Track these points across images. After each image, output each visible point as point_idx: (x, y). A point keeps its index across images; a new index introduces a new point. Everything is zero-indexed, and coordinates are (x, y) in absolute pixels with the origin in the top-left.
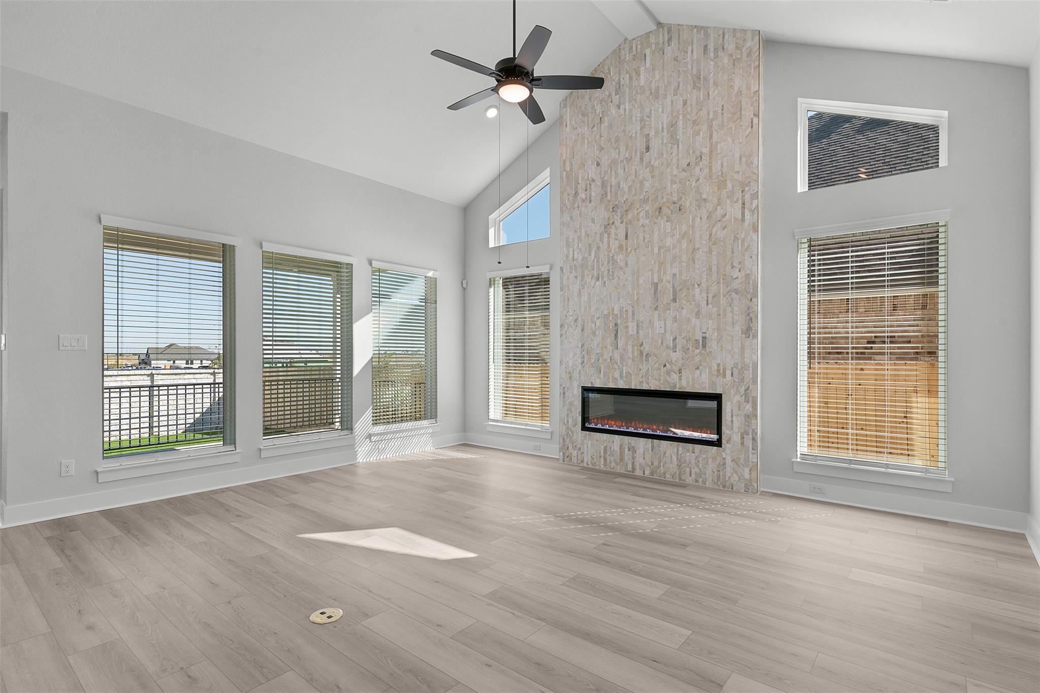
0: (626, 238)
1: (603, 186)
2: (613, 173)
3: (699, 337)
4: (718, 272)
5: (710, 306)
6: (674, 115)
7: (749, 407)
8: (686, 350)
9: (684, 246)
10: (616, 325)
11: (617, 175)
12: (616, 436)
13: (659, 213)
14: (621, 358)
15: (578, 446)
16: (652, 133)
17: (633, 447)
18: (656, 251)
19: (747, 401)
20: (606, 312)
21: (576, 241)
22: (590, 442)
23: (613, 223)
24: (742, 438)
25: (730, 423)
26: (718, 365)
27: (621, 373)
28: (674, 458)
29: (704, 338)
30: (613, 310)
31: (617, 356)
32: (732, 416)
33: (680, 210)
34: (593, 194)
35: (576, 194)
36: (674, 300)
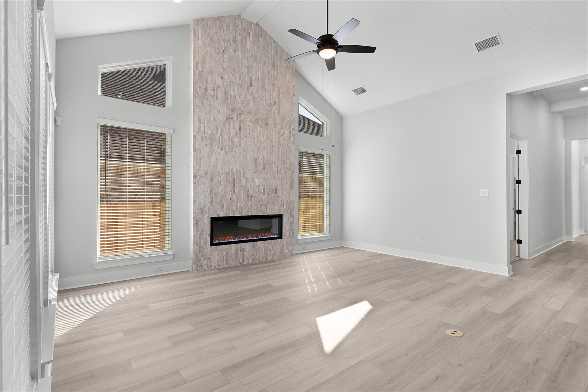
0: (240, 130)
1: (226, 93)
2: (232, 89)
3: (274, 188)
4: (282, 158)
5: (279, 174)
6: (264, 75)
7: (291, 219)
8: (269, 194)
9: (268, 143)
10: (234, 179)
11: (234, 91)
12: (233, 245)
13: (257, 122)
14: (237, 199)
15: (208, 257)
16: (253, 78)
17: (243, 249)
18: (256, 141)
19: (291, 217)
20: (227, 171)
21: (206, 121)
22: (216, 252)
23: (232, 118)
24: (289, 233)
25: (285, 227)
26: (281, 201)
27: (237, 207)
28: (263, 249)
29: (276, 189)
30: (232, 170)
31: (234, 197)
32: (286, 224)
33: (267, 124)
34: (218, 95)
35: (206, 89)
36: (264, 169)
